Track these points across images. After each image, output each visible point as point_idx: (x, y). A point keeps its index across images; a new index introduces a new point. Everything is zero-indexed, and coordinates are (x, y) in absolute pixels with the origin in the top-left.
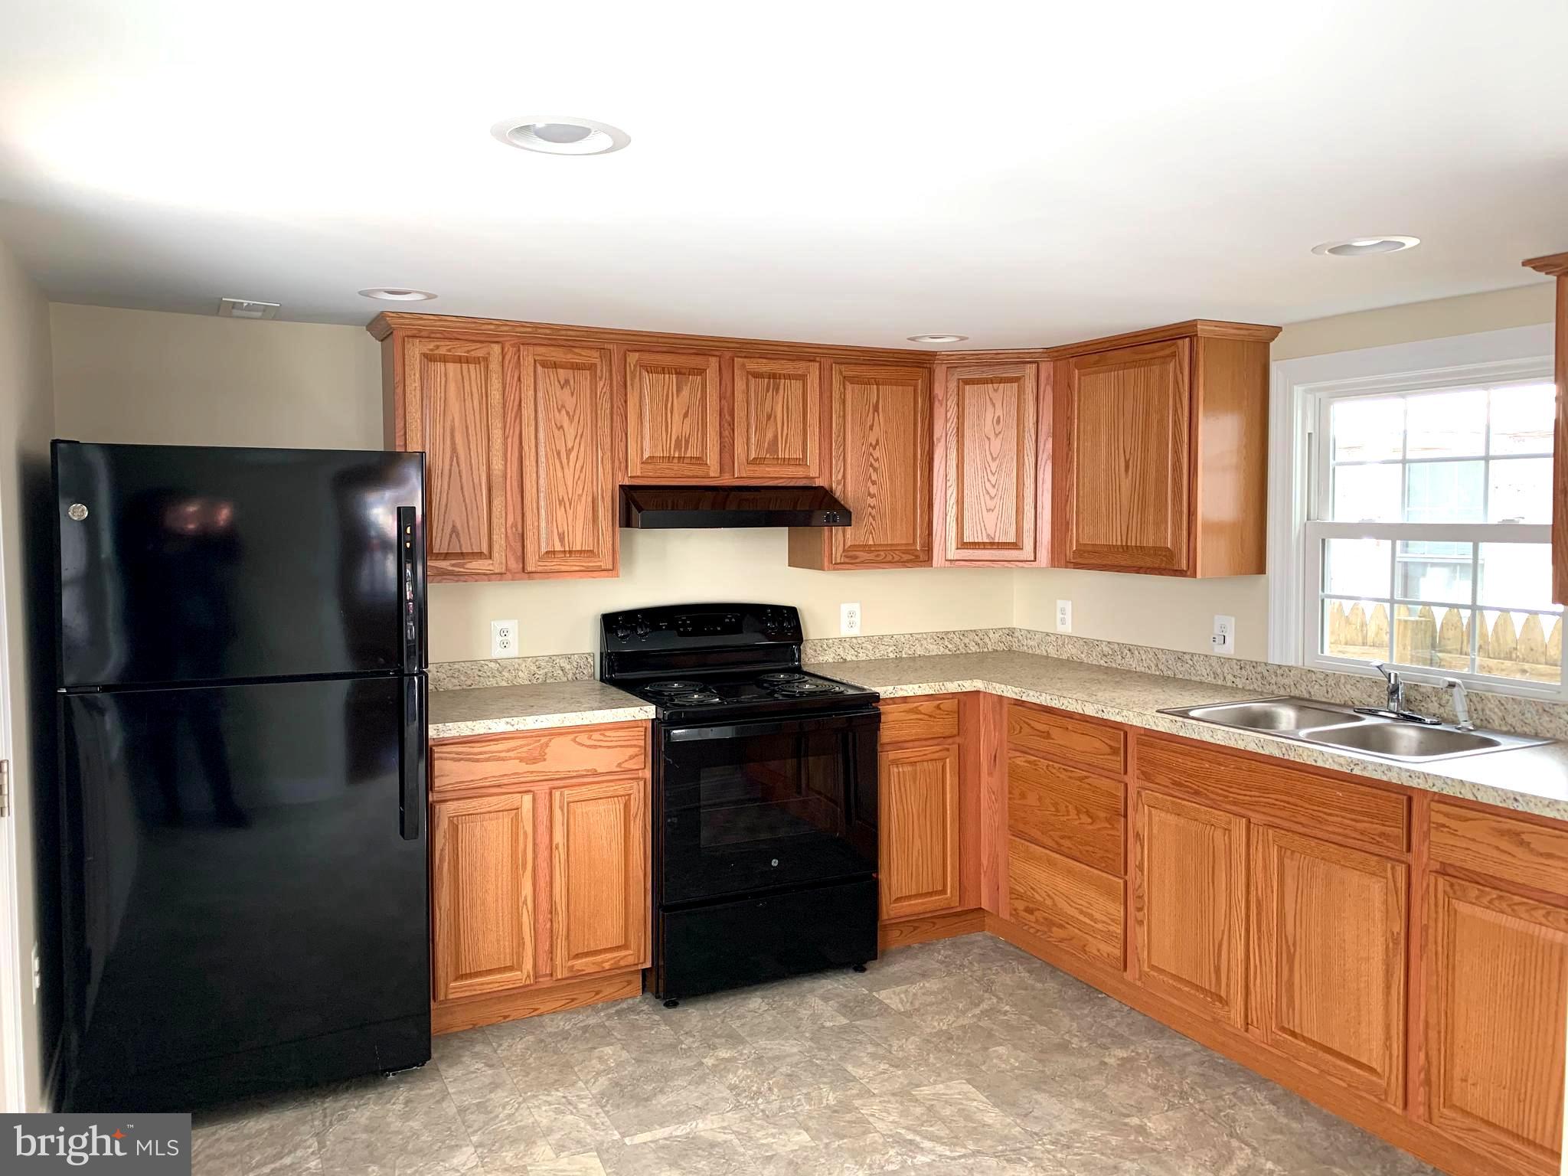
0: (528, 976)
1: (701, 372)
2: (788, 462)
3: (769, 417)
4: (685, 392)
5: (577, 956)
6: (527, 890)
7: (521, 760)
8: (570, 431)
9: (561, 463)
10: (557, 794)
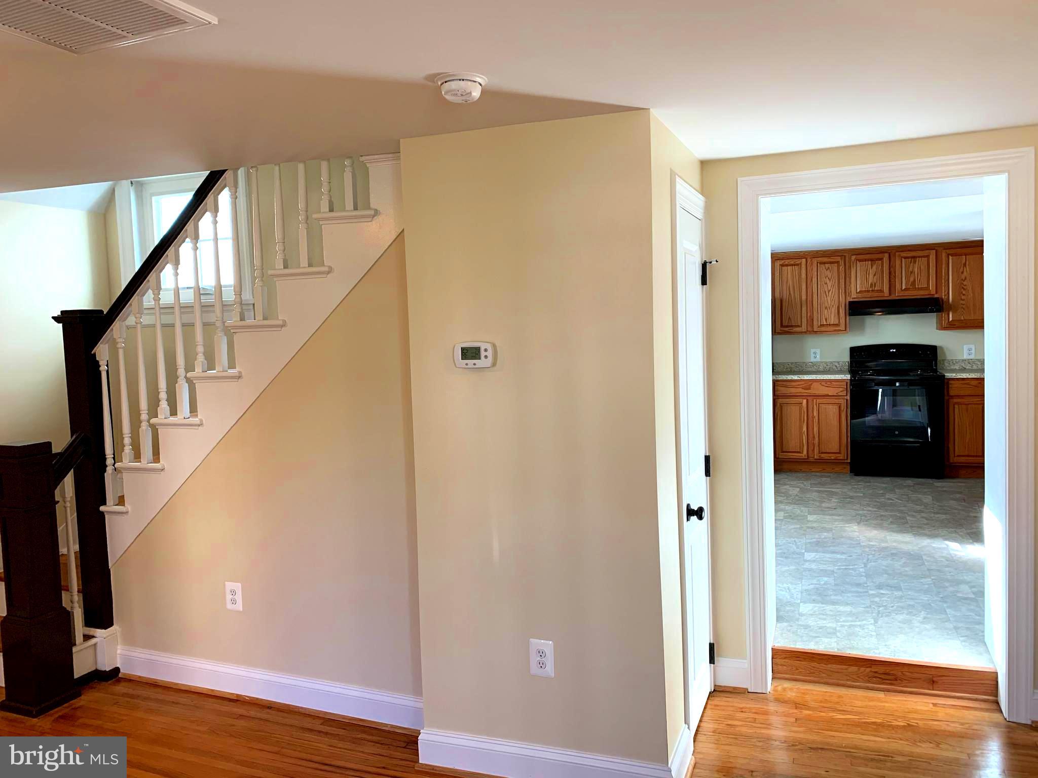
0: (805, 456)
1: (881, 259)
2: (922, 289)
3: (911, 272)
4: (874, 267)
5: (822, 453)
6: (805, 429)
7: (803, 388)
8: (830, 284)
9: (826, 295)
10: (815, 400)
